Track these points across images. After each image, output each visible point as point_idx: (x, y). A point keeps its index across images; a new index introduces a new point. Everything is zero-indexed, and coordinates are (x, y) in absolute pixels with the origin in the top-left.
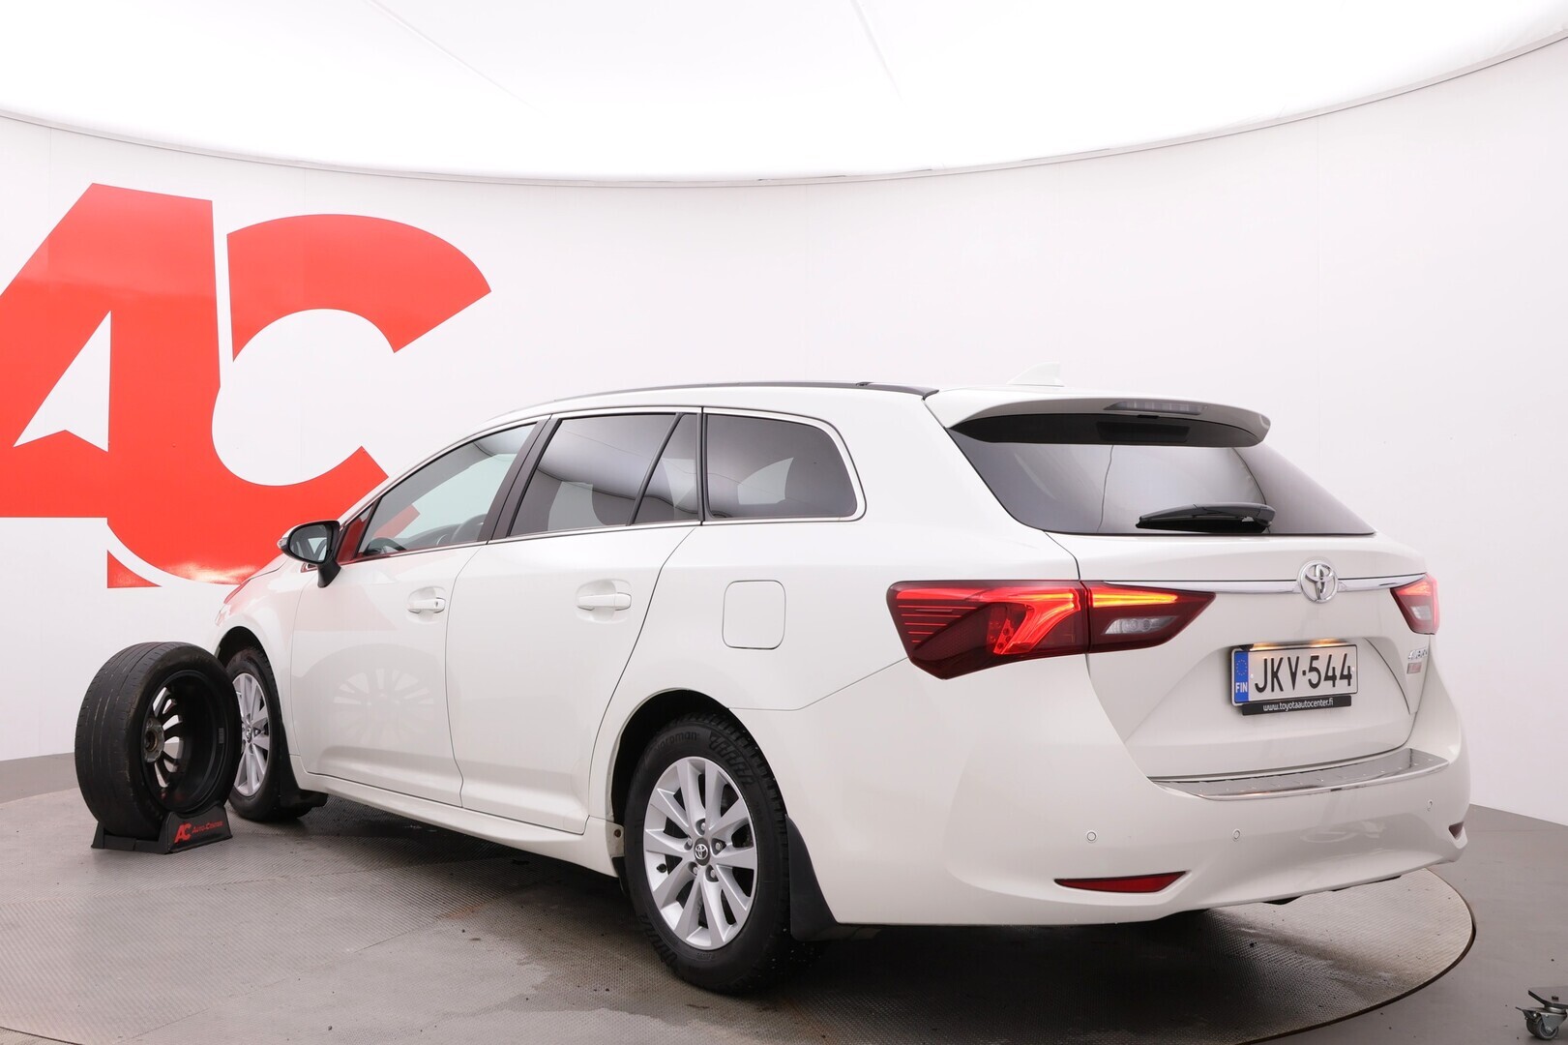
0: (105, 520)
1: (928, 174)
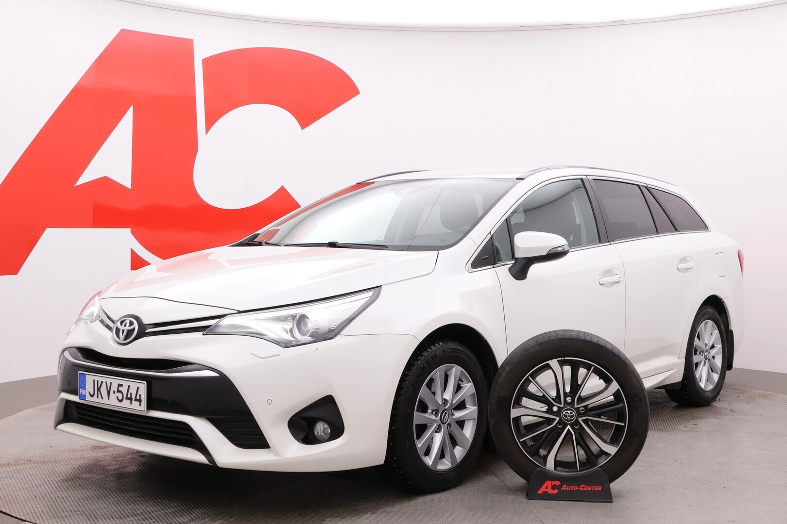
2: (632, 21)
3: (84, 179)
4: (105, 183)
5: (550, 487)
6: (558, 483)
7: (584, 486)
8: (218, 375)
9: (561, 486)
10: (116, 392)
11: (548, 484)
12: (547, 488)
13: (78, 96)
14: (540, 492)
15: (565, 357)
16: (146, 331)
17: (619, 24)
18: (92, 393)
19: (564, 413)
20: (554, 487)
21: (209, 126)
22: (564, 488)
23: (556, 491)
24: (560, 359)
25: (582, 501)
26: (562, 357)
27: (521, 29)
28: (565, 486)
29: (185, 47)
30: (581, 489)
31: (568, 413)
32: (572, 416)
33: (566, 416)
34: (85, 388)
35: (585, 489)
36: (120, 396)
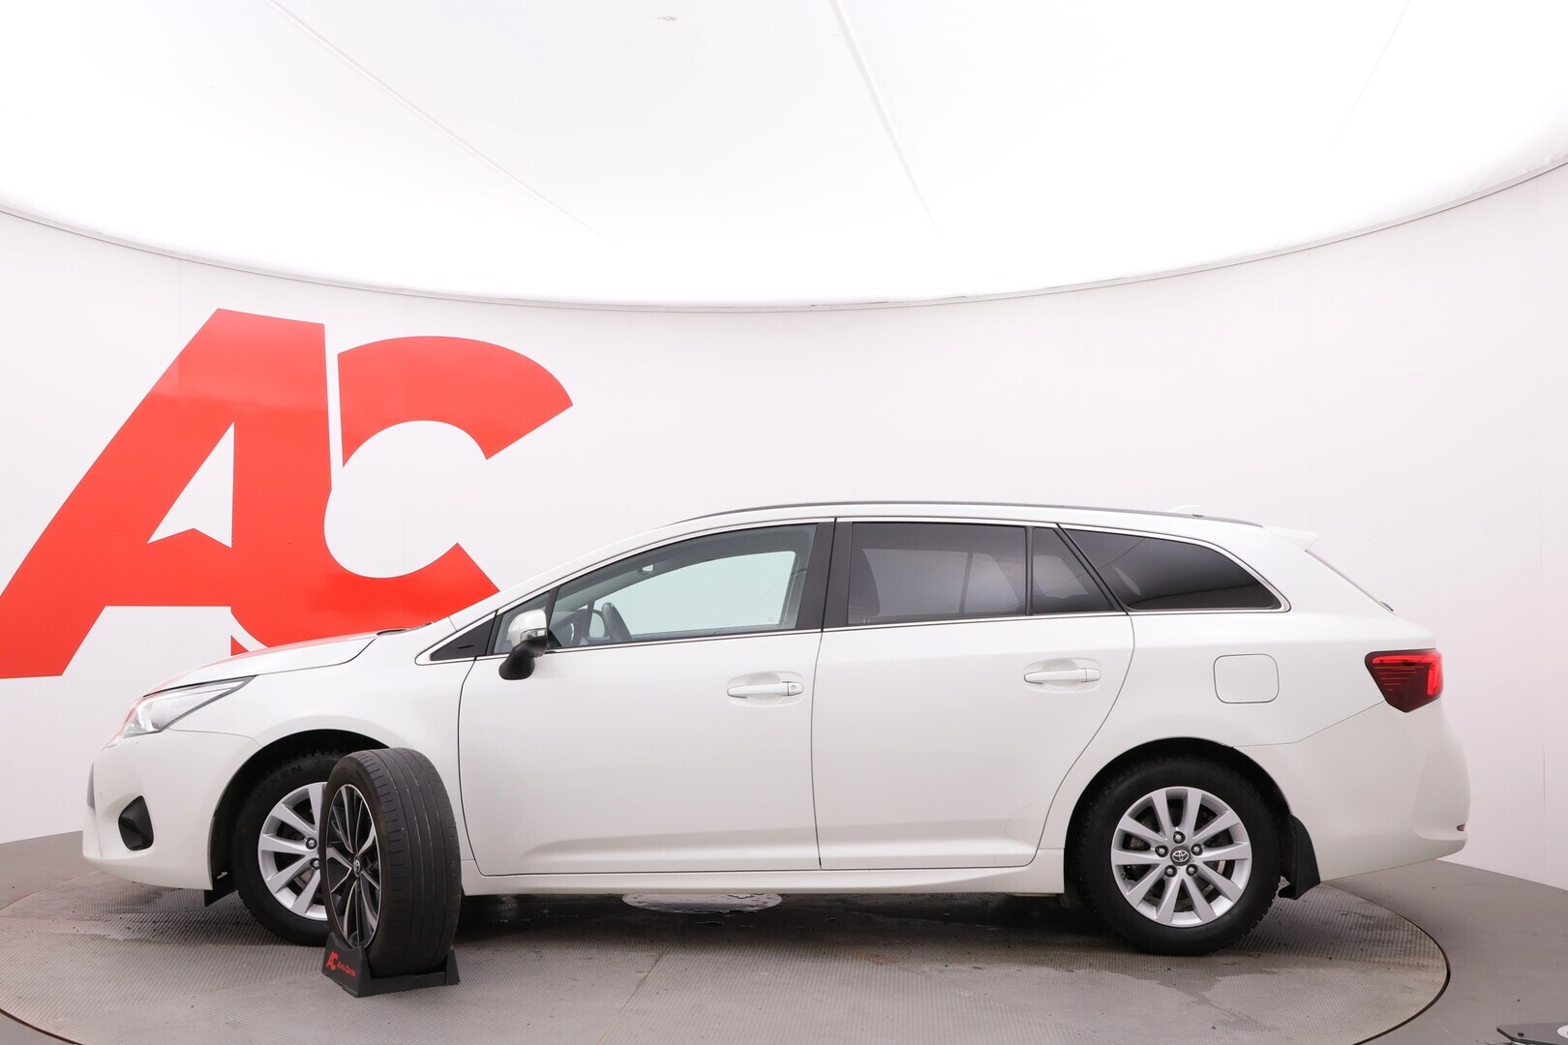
1: (963, 300)
2: (978, 297)
3: (162, 532)
4: (193, 539)
13: (152, 409)
17: (961, 301)
21: (348, 452)
27: (813, 309)
29: (310, 337)
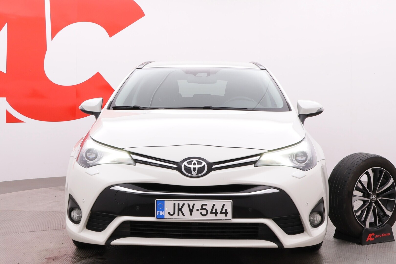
0: (5, 98)
5: (371, 237)
6: (373, 234)
7: (383, 234)
8: (280, 191)
9: (375, 236)
10: (199, 210)
11: (370, 235)
12: (370, 238)
14: (367, 241)
15: (374, 167)
16: (213, 167)
18: (172, 213)
19: (372, 197)
20: (372, 237)
22: (376, 236)
23: (373, 239)
24: (372, 168)
25: (384, 242)
26: (373, 167)
28: (376, 235)
30: (383, 236)
31: (374, 197)
32: (375, 198)
33: (372, 198)
34: (163, 210)
35: (384, 236)
36: (204, 212)
